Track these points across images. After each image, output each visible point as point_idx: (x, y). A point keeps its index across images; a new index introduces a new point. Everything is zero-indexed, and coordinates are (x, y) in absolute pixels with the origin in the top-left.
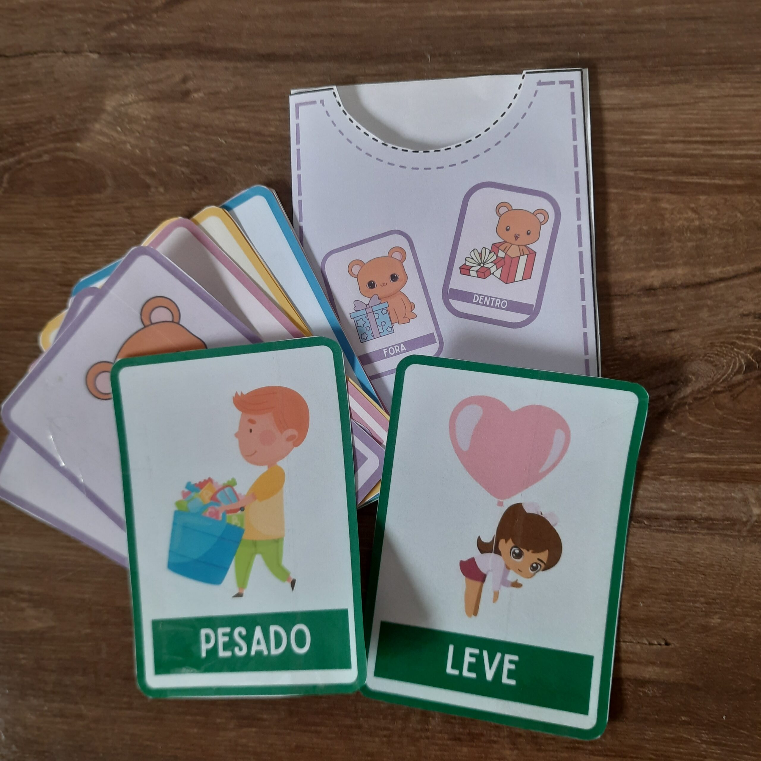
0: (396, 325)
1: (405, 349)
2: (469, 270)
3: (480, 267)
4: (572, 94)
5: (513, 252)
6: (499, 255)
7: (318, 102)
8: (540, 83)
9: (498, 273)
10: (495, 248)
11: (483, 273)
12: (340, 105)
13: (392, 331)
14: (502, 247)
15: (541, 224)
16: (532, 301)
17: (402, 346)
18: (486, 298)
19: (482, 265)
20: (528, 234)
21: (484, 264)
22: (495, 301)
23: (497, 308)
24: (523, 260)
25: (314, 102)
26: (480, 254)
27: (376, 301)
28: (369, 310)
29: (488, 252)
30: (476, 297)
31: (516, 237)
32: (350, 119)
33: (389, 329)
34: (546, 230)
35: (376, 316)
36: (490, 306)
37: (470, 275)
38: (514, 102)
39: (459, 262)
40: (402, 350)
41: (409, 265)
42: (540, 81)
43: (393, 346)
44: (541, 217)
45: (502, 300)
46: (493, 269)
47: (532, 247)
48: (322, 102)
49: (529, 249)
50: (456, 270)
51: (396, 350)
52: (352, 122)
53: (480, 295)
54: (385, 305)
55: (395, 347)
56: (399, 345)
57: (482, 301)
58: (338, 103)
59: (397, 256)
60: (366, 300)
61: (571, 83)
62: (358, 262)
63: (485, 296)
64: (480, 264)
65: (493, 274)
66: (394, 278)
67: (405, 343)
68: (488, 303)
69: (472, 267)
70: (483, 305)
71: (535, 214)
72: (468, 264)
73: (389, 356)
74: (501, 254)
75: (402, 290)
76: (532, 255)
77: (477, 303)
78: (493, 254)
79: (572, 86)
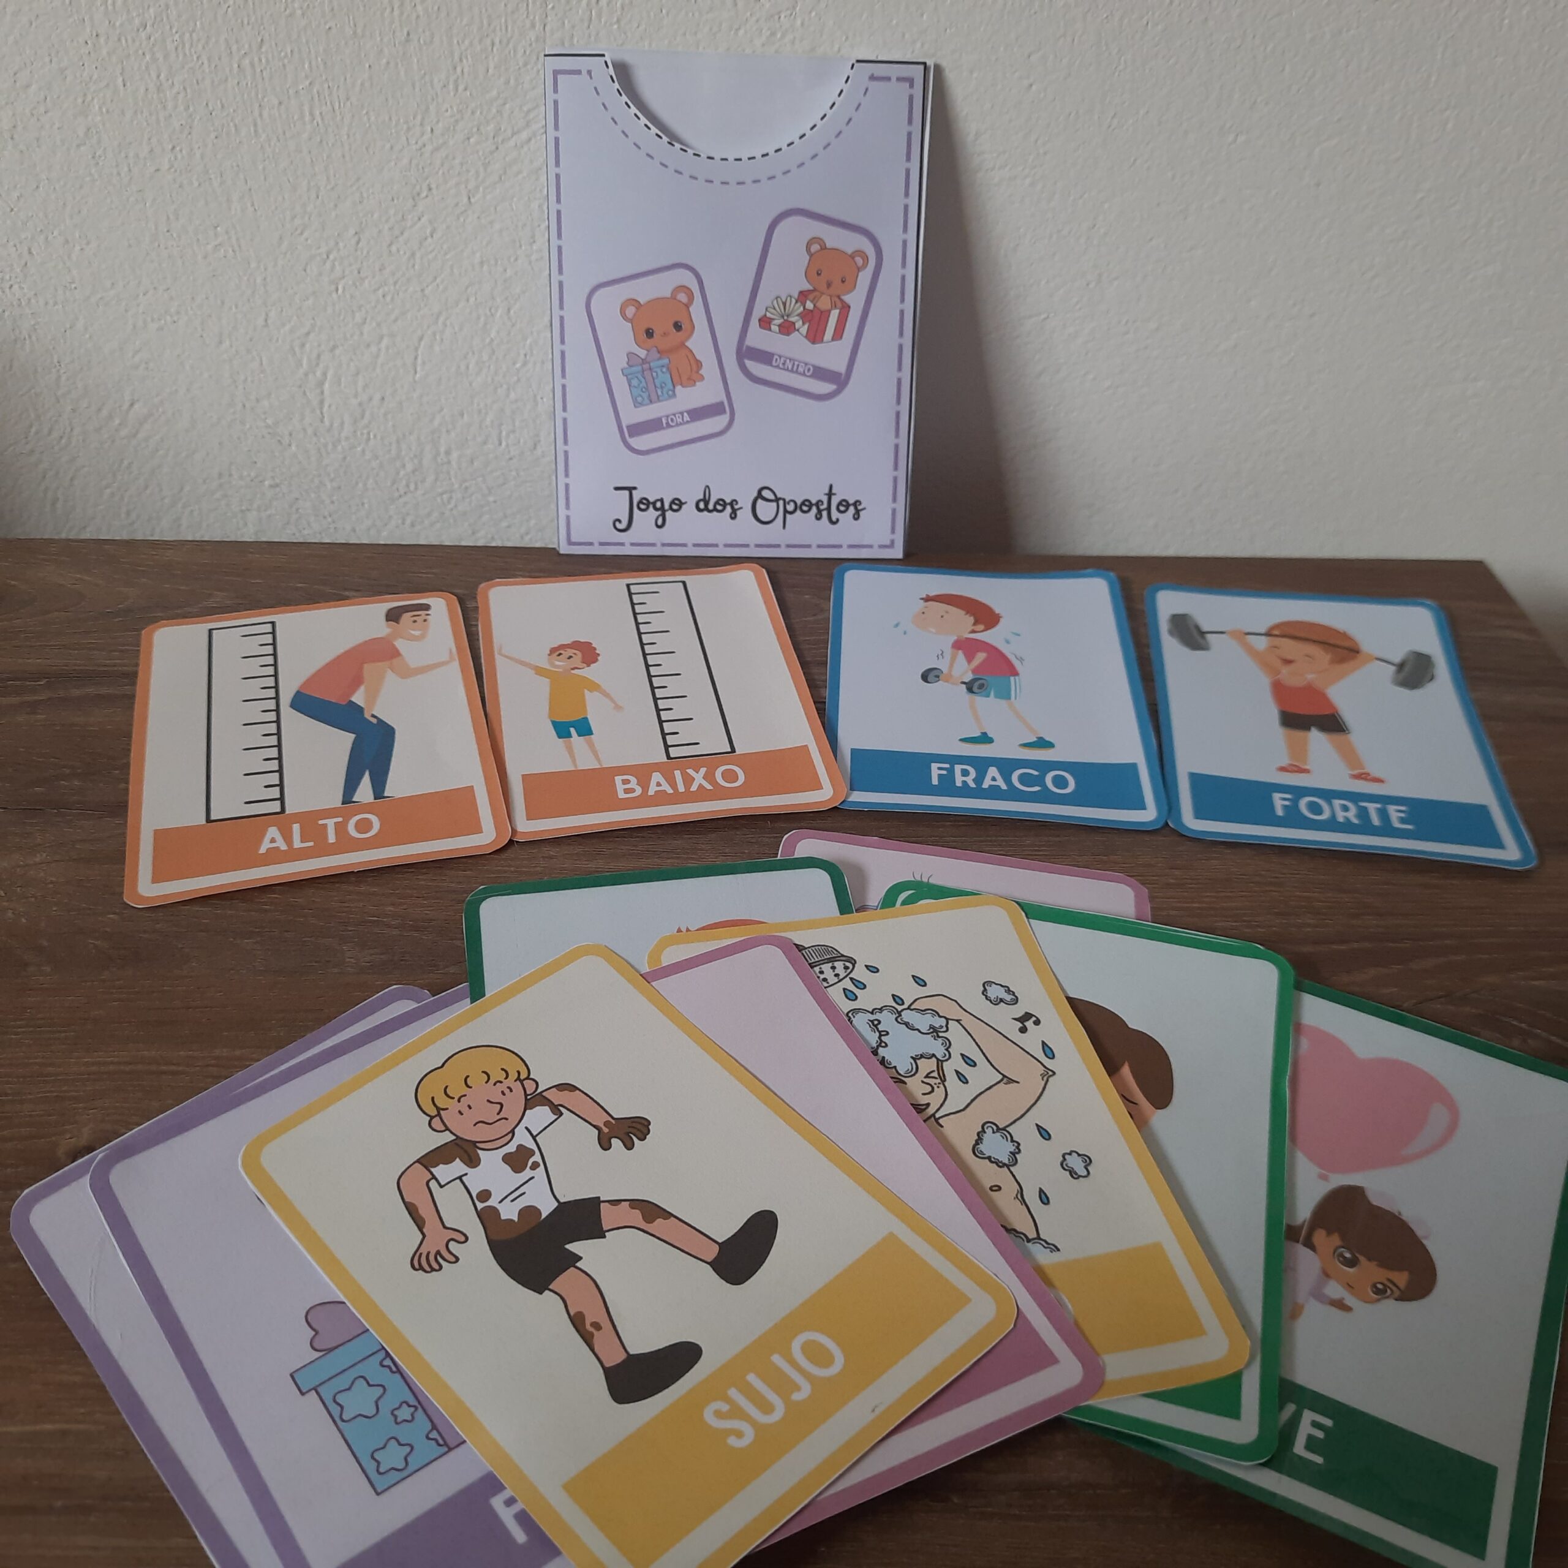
0: (678, 388)
1: (689, 419)
2: (770, 323)
3: (782, 320)
4: (911, 98)
5: (824, 303)
6: (807, 307)
7: (584, 72)
8: (872, 78)
9: (804, 330)
10: (803, 296)
11: (787, 328)
12: (613, 81)
13: (674, 395)
14: (811, 296)
15: (859, 269)
16: (842, 368)
17: (685, 414)
18: (788, 361)
19: (785, 318)
20: (843, 282)
21: (788, 316)
22: (798, 366)
23: (800, 374)
24: (835, 314)
25: (579, 72)
26: (784, 304)
27: (655, 354)
28: (646, 366)
29: (794, 301)
30: (776, 360)
31: (829, 285)
32: (626, 103)
33: (670, 393)
34: (865, 277)
35: (654, 374)
36: (792, 371)
37: (770, 330)
38: (839, 101)
39: (758, 312)
40: (685, 420)
41: (697, 311)
42: (873, 75)
43: (674, 415)
44: (859, 261)
45: (806, 364)
46: (799, 324)
47: (847, 298)
48: (589, 72)
49: (842, 301)
50: (754, 322)
51: (678, 420)
52: (629, 107)
53: (780, 357)
54: (666, 361)
55: (677, 416)
56: (682, 413)
57: (784, 364)
58: (611, 77)
59: (682, 297)
60: (642, 353)
61: (911, 81)
62: (634, 302)
63: (787, 358)
64: (783, 317)
65: (798, 330)
66: (678, 326)
67: (689, 412)
68: (790, 367)
69: (774, 319)
70: (784, 369)
71: (852, 256)
72: (768, 315)
73: (669, 426)
74: (809, 305)
75: (687, 344)
76: (845, 309)
77: (777, 367)
78: (799, 304)
79: (912, 86)
